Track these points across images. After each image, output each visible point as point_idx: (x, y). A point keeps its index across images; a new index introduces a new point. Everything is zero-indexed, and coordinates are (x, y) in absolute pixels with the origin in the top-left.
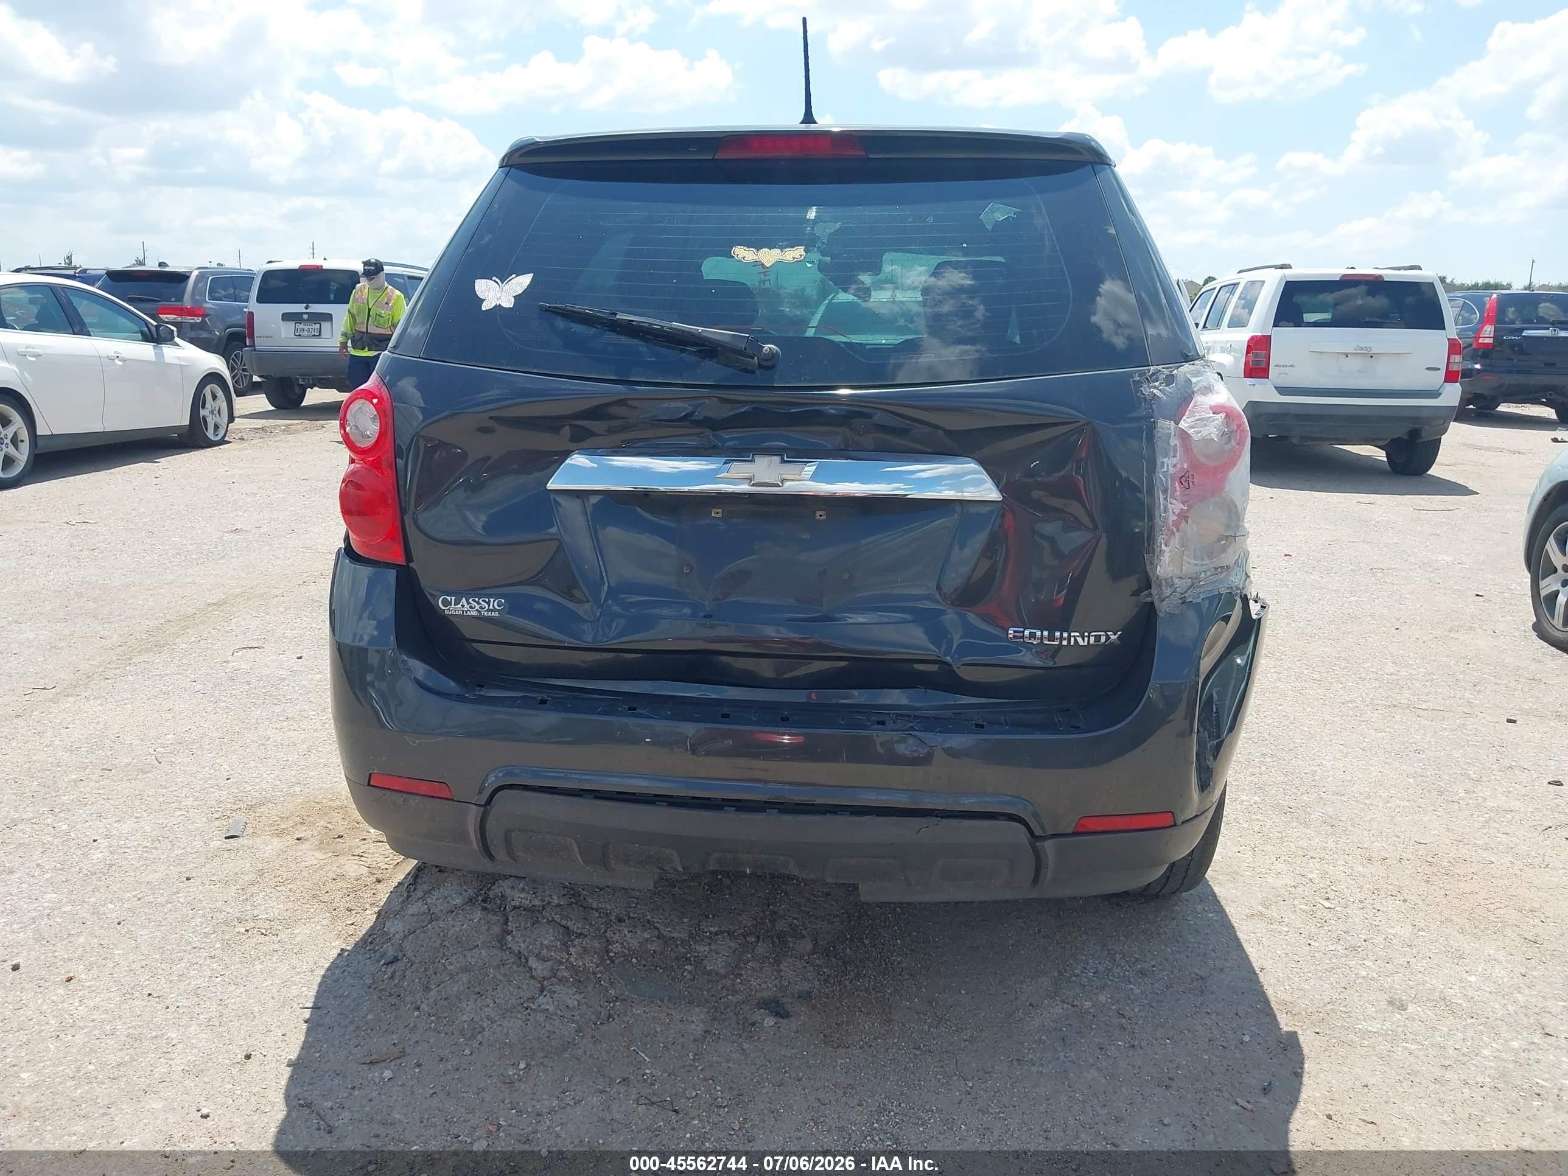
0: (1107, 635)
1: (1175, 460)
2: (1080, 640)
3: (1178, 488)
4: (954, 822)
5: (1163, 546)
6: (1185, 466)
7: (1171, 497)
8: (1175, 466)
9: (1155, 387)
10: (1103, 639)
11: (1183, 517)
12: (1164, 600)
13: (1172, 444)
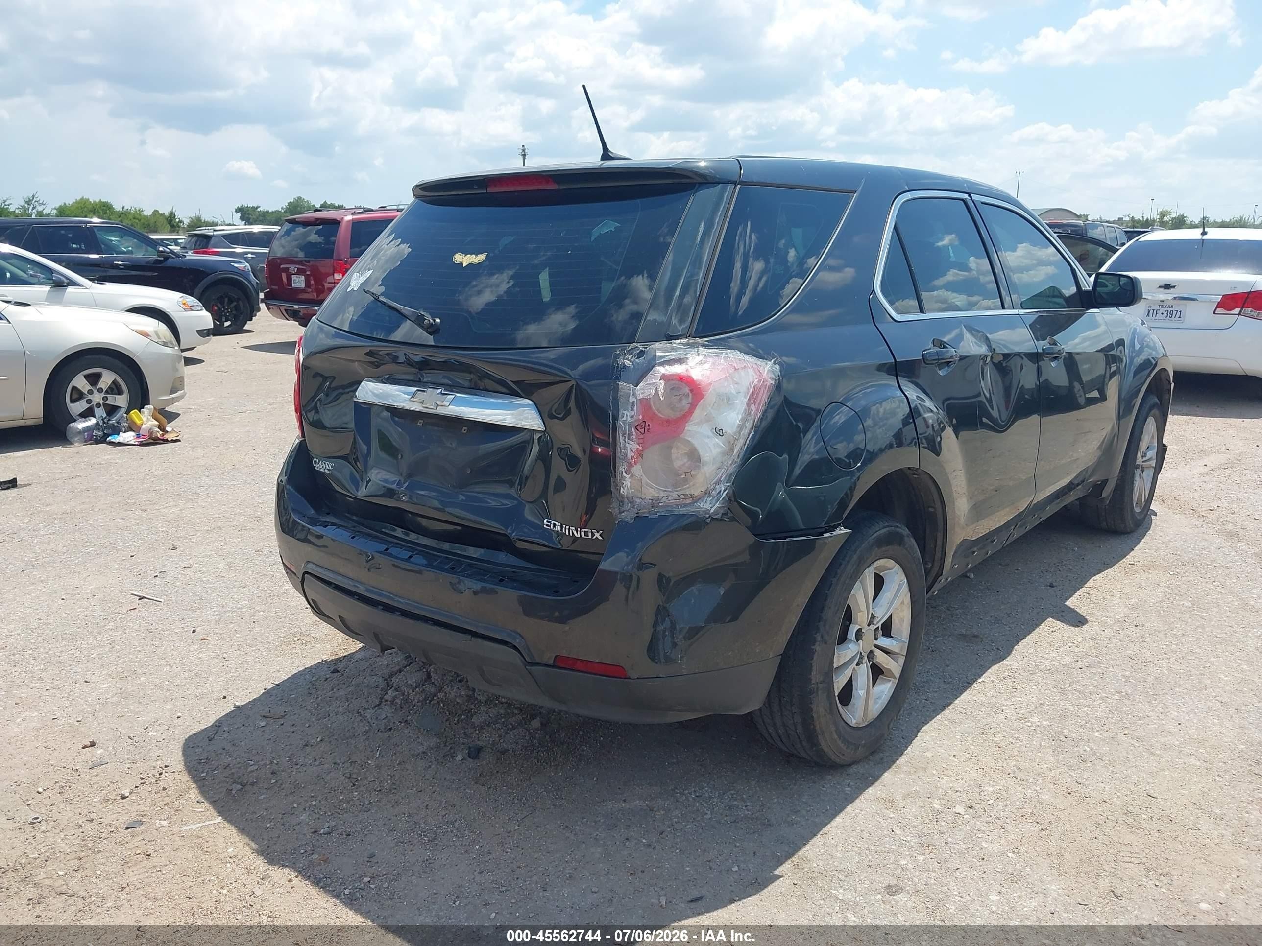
0: (592, 532)
1: (633, 413)
2: (575, 532)
3: (634, 433)
4: (480, 641)
5: (624, 474)
6: (641, 417)
7: (628, 439)
8: (632, 417)
9: (627, 359)
10: (590, 534)
11: (640, 454)
12: (623, 512)
13: (631, 401)
